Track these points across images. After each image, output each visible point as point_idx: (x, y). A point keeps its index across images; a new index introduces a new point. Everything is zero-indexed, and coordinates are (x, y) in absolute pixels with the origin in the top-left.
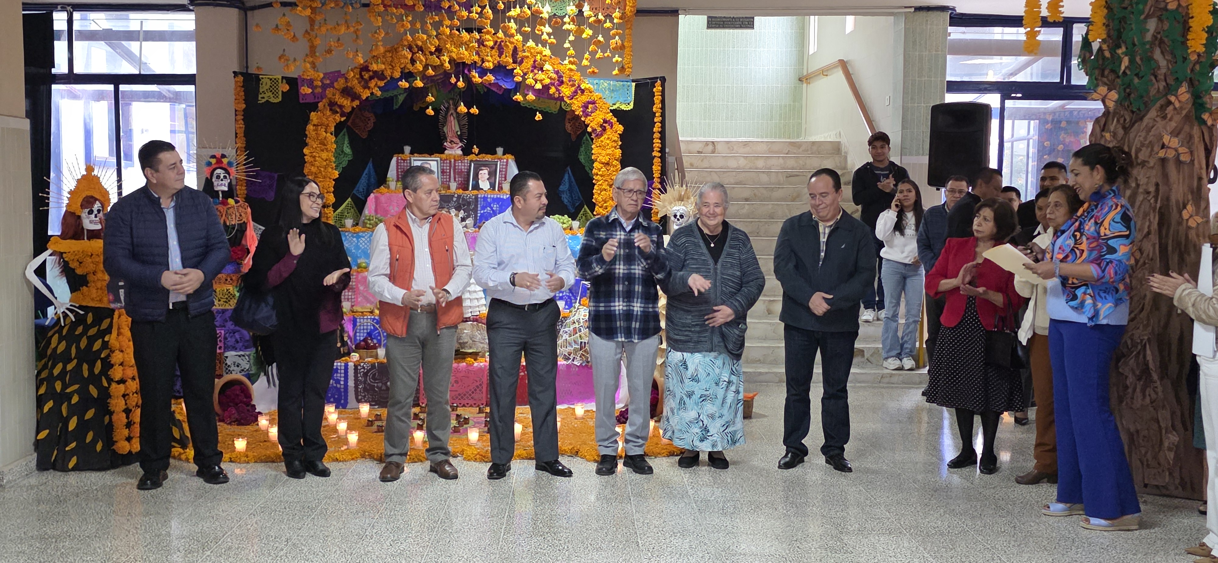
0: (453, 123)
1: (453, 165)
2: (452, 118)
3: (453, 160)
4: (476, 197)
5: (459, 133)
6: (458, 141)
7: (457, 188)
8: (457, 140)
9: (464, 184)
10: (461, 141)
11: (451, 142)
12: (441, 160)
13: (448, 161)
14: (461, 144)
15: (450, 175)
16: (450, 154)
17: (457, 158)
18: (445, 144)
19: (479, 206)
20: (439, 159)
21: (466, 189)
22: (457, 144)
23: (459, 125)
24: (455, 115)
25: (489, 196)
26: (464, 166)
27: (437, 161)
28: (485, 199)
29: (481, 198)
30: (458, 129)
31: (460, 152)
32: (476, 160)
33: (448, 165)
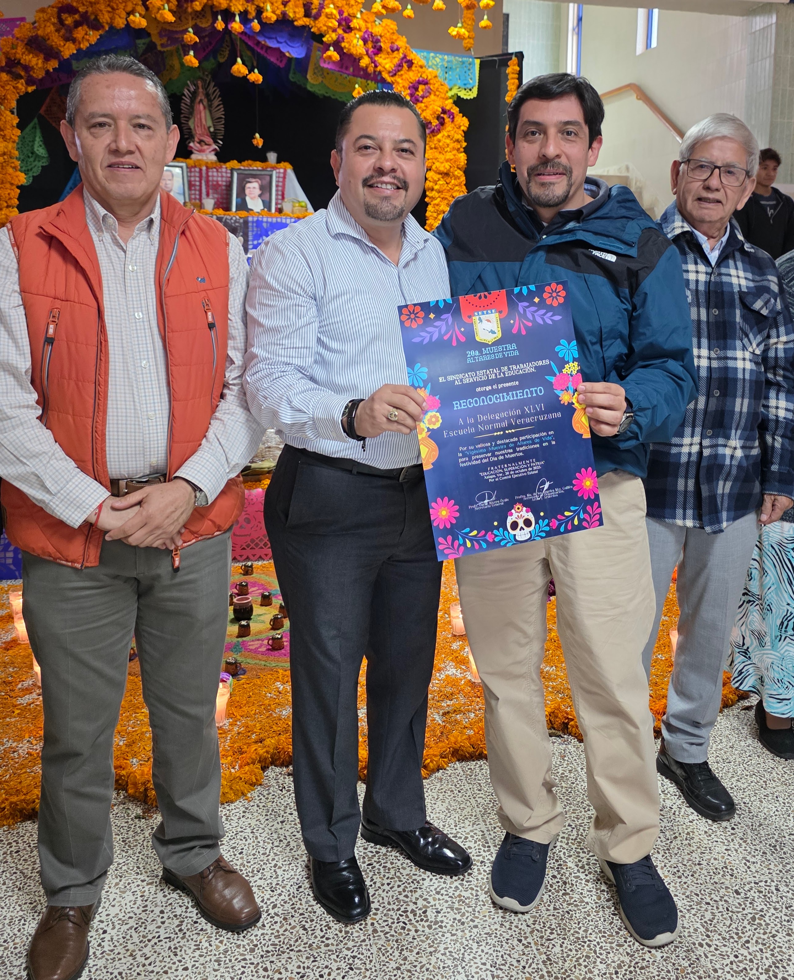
0: (203, 115)
1: (204, 174)
2: (201, 107)
3: (204, 168)
4: (246, 222)
5: (212, 130)
6: (211, 141)
7: (214, 208)
8: (209, 140)
9: (222, 203)
10: (215, 142)
11: (201, 142)
12: (187, 167)
13: (197, 170)
14: (215, 146)
15: (200, 190)
16: (199, 160)
17: (209, 165)
18: (191, 144)
19: (250, 234)
20: (184, 165)
21: (227, 208)
22: (209, 145)
23: (212, 118)
24: (205, 102)
25: (265, 220)
26: (222, 177)
27: (181, 167)
28: (259, 223)
29: (253, 222)
30: (210, 123)
31: (213, 158)
32: (240, 169)
33: (197, 174)
